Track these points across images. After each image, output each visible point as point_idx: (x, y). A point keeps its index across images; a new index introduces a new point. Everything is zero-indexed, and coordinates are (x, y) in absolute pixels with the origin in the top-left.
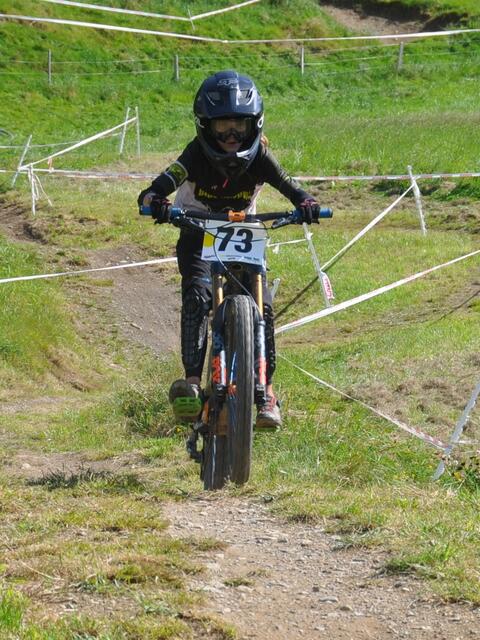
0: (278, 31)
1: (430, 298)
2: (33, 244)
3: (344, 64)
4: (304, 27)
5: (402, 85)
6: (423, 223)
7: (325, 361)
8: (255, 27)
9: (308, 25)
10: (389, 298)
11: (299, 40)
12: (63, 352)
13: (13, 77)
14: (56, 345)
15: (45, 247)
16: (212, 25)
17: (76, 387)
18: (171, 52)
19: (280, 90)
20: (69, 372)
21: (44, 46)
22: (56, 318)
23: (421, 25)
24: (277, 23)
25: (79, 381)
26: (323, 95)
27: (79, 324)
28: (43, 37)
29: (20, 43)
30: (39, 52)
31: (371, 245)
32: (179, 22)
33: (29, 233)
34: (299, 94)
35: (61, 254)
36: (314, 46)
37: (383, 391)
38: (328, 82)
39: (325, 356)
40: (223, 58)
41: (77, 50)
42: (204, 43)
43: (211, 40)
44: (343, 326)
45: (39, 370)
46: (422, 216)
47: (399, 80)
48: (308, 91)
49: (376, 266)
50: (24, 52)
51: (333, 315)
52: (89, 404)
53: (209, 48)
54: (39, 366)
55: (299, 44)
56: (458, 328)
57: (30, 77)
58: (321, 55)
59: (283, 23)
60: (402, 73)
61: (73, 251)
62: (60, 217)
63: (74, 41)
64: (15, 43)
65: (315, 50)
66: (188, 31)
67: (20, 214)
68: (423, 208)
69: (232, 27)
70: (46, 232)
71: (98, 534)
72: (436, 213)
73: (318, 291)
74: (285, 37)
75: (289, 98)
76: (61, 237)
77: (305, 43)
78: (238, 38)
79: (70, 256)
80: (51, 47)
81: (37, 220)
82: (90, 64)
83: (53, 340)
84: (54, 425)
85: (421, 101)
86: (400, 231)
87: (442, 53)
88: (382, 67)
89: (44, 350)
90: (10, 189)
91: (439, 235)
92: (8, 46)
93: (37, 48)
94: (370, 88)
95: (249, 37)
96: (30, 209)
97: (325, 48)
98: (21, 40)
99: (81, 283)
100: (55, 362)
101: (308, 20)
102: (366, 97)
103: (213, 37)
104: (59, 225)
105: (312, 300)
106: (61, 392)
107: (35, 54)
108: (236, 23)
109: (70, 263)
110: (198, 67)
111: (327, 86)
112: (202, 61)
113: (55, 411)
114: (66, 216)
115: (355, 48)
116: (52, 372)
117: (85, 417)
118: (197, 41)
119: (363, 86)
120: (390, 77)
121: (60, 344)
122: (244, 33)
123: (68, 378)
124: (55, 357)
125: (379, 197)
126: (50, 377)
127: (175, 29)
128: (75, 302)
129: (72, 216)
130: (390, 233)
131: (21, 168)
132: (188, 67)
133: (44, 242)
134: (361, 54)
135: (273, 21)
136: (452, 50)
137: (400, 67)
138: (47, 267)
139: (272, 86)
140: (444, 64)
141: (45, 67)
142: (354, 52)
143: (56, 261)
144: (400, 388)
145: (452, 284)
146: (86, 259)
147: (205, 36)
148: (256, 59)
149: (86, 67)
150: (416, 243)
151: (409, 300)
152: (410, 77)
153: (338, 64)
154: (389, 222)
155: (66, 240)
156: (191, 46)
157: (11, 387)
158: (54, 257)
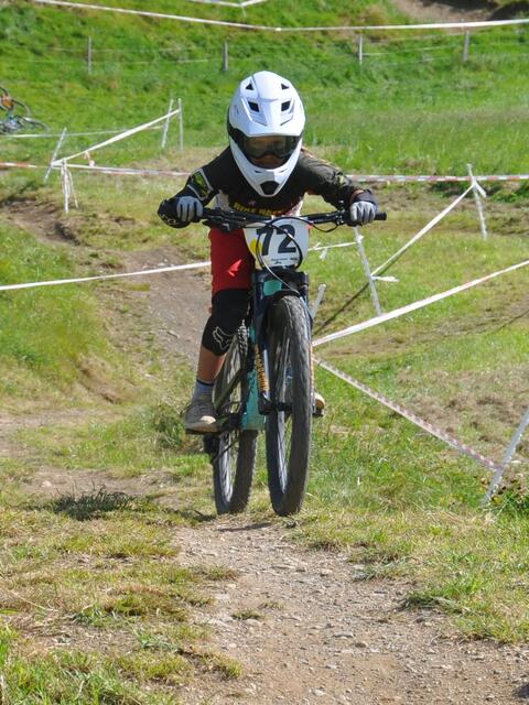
0: (334, 18)
1: (489, 306)
2: (64, 244)
3: (406, 54)
4: (362, 15)
5: (466, 78)
6: (484, 226)
7: (373, 374)
8: (311, 14)
9: (367, 12)
10: (445, 307)
11: (357, 28)
12: (94, 361)
13: (50, 65)
14: (86, 354)
15: (78, 248)
16: (265, 12)
17: (107, 398)
18: (220, 40)
19: (336, 81)
20: (100, 382)
21: (84, 32)
22: (87, 324)
23: (489, 14)
24: (334, 10)
25: (110, 392)
26: (382, 86)
27: (112, 332)
28: (84, 23)
29: (57, 29)
30: (79, 40)
31: (428, 248)
32: (229, 8)
33: (62, 233)
34: (357, 86)
35: (95, 256)
36: (374, 35)
37: (434, 406)
38: (388, 73)
39: (374, 368)
40: (275, 47)
41: (119, 37)
42: (256, 31)
43: (263, 28)
44: (395, 335)
45: (66, 380)
46: (482, 219)
47: (464, 72)
48: (368, 83)
49: (432, 271)
50: (61, 38)
51: (384, 324)
53: (261, 37)
54: (67, 376)
55: (357, 32)
56: (518, 340)
57: (68, 66)
58: (380, 44)
59: (340, 10)
60: (467, 64)
61: (107, 253)
62: (95, 216)
63: (116, 27)
64: (53, 29)
65: (375, 39)
66: (239, 19)
67: (52, 212)
68: (484, 210)
69: (286, 14)
70: (79, 231)
71: (101, 561)
72: (497, 215)
73: (368, 298)
74: (342, 25)
75: (347, 90)
76: (94, 238)
77: (364, 31)
78: (293, 26)
79: (104, 258)
80: (91, 34)
81: (70, 219)
82: (134, 53)
83: (83, 348)
84: (79, 440)
85: (487, 94)
86: (460, 234)
87: (511, 44)
88: (447, 58)
89: (73, 358)
90: (42, 186)
91: (500, 240)
92: (46, 33)
93: (77, 35)
94: (433, 80)
95: (304, 25)
96: (63, 207)
97: (385, 37)
98: (59, 26)
99: (116, 287)
100: (85, 372)
101: (367, 7)
102: (429, 90)
103: (265, 24)
104: (92, 225)
105: (363, 307)
106: (90, 405)
107: (74, 41)
108: (290, 9)
109: (104, 265)
110: (248, 56)
111: (386, 77)
112: (253, 50)
113: (82, 425)
114: (100, 215)
115: (418, 38)
116: (81, 382)
117: (113, 432)
118: (247, 29)
119: (426, 79)
120: (455, 69)
121: (91, 353)
122: (299, 21)
123: (98, 388)
124: (85, 366)
125: (437, 197)
126: (78, 387)
127: (225, 16)
128: (109, 308)
129: (107, 215)
130: (447, 236)
131: (55, 163)
132: (238, 56)
133: (77, 243)
134: (424, 44)
135: (330, 7)
136: (521, 40)
137: (465, 59)
138: (78, 268)
139: (328, 78)
140: (513, 56)
141: (85, 55)
142: (416, 41)
143: (89, 263)
144: (453, 403)
145: (512, 292)
146: (121, 262)
147: (256, 23)
148: (311, 48)
149: (129, 56)
150: (476, 248)
151: (466, 309)
152: (476, 68)
153: (398, 55)
154: (446, 224)
155: (100, 240)
156: (241, 34)
157: (36, 399)
158: (87, 260)
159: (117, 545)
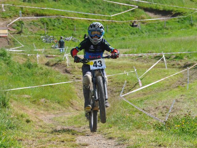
0: (134, 18)
1: (167, 85)
2: (67, 74)
3: (151, 26)
4: (140, 17)
5: (165, 31)
6: (166, 66)
7: (138, 102)
8: (128, 17)
9: (141, 16)
11: (139, 20)
12: (74, 101)
13: (66, 32)
14: (72, 100)
15: (70, 75)
16: (117, 17)
17: (77, 110)
18: (106, 25)
19: (134, 33)
20: (75, 106)
21: (73, 24)
22: (72, 93)
23: (171, 16)
24: (133, 16)
25: (78, 108)
26: (145, 35)
27: (78, 94)
28: (73, 22)
29: (67, 23)
30: (73, 26)
31: (152, 72)
32: (108, 17)
33: (67, 71)
34: (139, 34)
35: (74, 77)
36: (143, 22)
37: (152, 109)
38: (146, 31)
39: (139, 100)
40: (119, 26)
41: (82, 25)
42: (115, 22)
43: (116, 21)
44: (144, 92)
45: (67, 106)
46: (166, 64)
47: (165, 30)
48: (142, 33)
49: (154, 77)
50: (68, 26)
51: (142, 90)
52: (78, 114)
53: (116, 23)
54: (67, 105)
55: (139, 21)
56: (173, 92)
57: (70, 32)
58: (145, 24)
59: (135, 16)
60: (166, 28)
61: (77, 76)
62: (74, 67)
63: (81, 22)
64: (66, 23)
65: (143, 23)
66: (111, 19)
67: (64, 67)
68: (166, 62)
69: (122, 18)
70: (71, 71)
71: (58, 143)
72: (170, 64)
73: (139, 84)
74: (135, 20)
75: (137, 35)
76: (74, 72)
77: (141, 21)
78: (123, 20)
79: (76, 77)
80: (75, 24)
81: (69, 68)
82: (85, 28)
83: (71, 98)
85: (170, 35)
86: (160, 69)
87: (176, 23)
88: (161, 27)
89: (69, 101)
90: (63, 61)
91: (171, 69)
92: (65, 24)
93: (72, 25)
94: (157, 32)
95: (126, 20)
96: (67, 65)
97: (146, 23)
98: (68, 23)
99: (79, 84)
100: (72, 104)
101: (141, 15)
102: (156, 35)
103: (117, 20)
104: (74, 69)
105: (137, 86)
106: (73, 112)
107: (71, 26)
108: (123, 17)
109: (76, 79)
110: (113, 28)
111: (146, 32)
112: (114, 27)
114: (76, 67)
115: (153, 22)
116: (71, 106)
118: (112, 22)
119: (156, 32)
120: (163, 29)
121: (73, 99)
122: (125, 19)
123: (75, 108)
124: (72, 103)
126: (70, 107)
127: (107, 19)
128: (78, 89)
129: (77, 67)
130: (158, 69)
131: (65, 55)
132: (110, 28)
133: (70, 74)
134: (155, 24)
135: (132, 16)
136: (178, 22)
137: (165, 27)
138: (70, 80)
139: (132, 33)
140: (177, 26)
141: (74, 30)
142: (153, 23)
143: (73, 78)
144: (157, 108)
145: (172, 82)
146: (80, 78)
147: (115, 20)
148: (128, 26)
149: (84, 29)
150: (164, 71)
151: (162, 86)
152: (167, 29)
153: (149, 26)
154: (158, 66)
155: (76, 73)
156: (111, 23)
157: (60, 110)
158: (72, 78)
159: (62, 139)
